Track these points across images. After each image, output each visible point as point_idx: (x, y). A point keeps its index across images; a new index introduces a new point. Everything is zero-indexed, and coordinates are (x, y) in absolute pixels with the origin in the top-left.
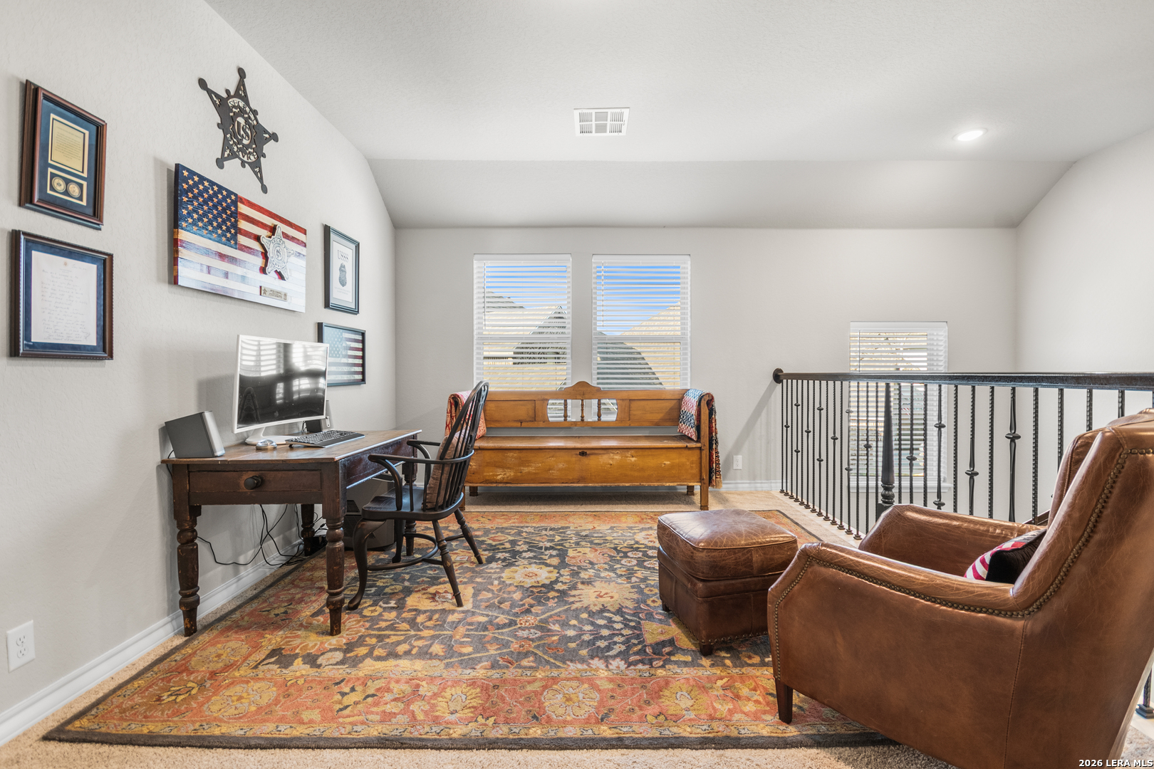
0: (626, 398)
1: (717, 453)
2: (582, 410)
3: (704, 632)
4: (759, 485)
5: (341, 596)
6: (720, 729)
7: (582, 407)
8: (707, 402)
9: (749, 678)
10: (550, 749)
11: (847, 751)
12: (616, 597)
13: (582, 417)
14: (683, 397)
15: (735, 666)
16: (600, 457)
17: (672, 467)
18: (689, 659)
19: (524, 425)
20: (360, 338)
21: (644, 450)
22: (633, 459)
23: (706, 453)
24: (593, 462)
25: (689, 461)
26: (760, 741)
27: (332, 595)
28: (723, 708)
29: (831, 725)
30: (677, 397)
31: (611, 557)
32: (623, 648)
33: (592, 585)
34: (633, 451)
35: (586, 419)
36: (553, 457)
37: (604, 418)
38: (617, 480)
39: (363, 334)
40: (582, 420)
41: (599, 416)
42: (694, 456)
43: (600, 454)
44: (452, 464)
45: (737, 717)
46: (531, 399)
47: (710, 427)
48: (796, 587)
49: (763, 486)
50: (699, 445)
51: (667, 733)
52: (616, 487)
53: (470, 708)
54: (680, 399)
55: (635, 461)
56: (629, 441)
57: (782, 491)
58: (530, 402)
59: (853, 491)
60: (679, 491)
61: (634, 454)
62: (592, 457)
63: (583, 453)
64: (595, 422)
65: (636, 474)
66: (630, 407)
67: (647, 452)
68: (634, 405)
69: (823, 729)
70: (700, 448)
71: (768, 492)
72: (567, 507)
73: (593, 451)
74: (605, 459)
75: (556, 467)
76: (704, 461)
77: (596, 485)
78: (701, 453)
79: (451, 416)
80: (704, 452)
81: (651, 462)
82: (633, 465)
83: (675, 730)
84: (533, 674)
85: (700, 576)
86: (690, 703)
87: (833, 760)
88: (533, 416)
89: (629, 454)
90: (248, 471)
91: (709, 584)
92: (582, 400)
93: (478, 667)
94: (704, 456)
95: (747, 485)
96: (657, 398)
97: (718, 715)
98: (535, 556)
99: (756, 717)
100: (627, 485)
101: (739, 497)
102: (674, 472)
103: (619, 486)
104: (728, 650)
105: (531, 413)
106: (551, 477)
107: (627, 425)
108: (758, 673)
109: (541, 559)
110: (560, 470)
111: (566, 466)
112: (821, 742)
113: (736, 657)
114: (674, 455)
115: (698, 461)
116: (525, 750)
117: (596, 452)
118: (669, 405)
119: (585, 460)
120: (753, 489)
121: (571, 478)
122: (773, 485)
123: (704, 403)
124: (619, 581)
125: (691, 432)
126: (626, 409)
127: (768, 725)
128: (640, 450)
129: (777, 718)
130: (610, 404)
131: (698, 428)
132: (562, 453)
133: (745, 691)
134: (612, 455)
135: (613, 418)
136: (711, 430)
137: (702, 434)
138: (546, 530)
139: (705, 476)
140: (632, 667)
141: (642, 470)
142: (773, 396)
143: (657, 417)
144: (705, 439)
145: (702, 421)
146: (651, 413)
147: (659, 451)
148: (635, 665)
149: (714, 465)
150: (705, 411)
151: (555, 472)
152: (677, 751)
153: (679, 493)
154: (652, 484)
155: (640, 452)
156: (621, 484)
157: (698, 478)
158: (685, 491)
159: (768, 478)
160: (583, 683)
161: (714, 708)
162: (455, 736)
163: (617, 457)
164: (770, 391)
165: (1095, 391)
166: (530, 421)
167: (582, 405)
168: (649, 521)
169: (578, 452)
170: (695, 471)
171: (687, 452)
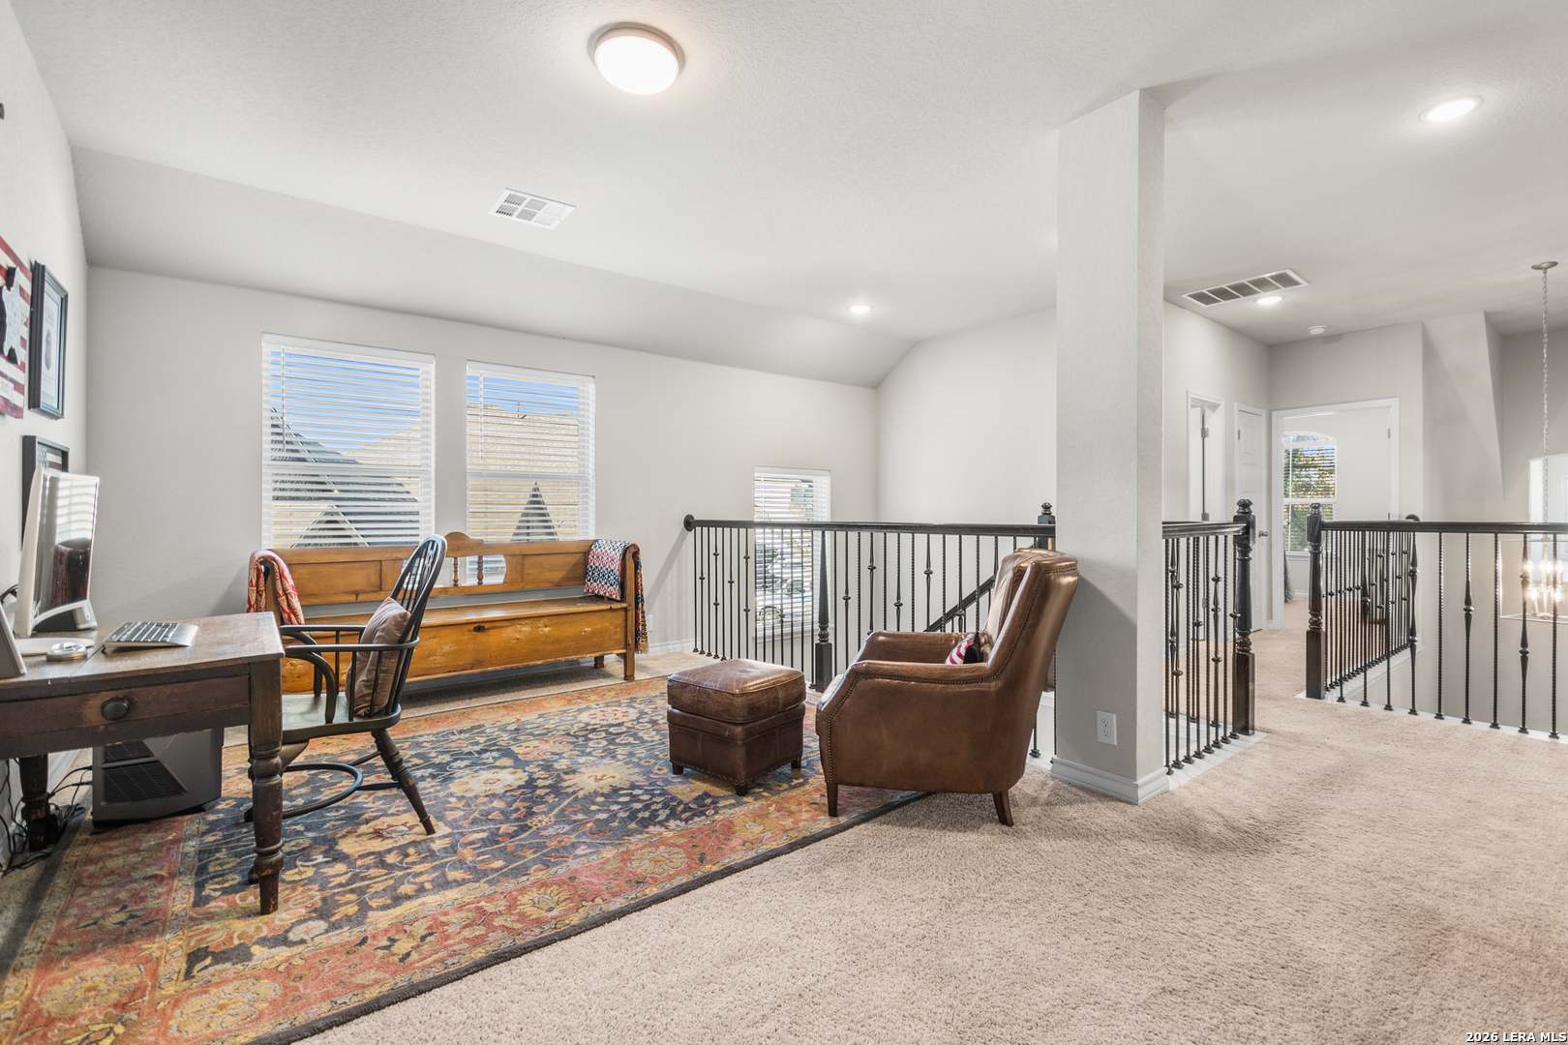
0: (518, 552)
1: (643, 612)
2: (456, 571)
3: (744, 773)
4: (670, 647)
5: (280, 854)
6: (796, 836)
7: (456, 568)
8: (631, 555)
9: (790, 798)
10: (675, 896)
11: (882, 818)
12: (618, 776)
13: (456, 581)
14: (590, 550)
15: (773, 795)
16: (502, 630)
17: (593, 634)
18: (733, 801)
19: (361, 597)
20: (58, 460)
21: (560, 617)
22: (547, 629)
23: (631, 614)
24: (493, 639)
25: (612, 624)
26: (826, 832)
27: (262, 855)
28: (788, 822)
29: (865, 807)
30: (583, 549)
31: (572, 743)
32: (667, 811)
33: (580, 773)
34: (546, 620)
35: (461, 584)
36: (434, 637)
37: (486, 581)
38: (526, 658)
39: (64, 455)
40: (456, 585)
41: (480, 578)
42: (619, 619)
43: (503, 627)
44: (402, 651)
45: (801, 824)
46: (373, 559)
47: (636, 583)
48: (847, 702)
49: (674, 647)
50: (624, 605)
51: (760, 851)
52: (525, 667)
53: (564, 901)
54: (585, 553)
55: (549, 631)
56: (531, 607)
57: (696, 650)
58: (372, 564)
59: (760, 641)
60: (583, 665)
61: (548, 623)
62: (492, 631)
63: (479, 627)
64: (474, 587)
65: (550, 647)
66: (523, 565)
67: (563, 619)
68: (529, 561)
69: (861, 810)
70: (625, 609)
71: (681, 653)
72: (451, 704)
73: (493, 624)
74: (510, 633)
75: (439, 650)
76: (629, 623)
77: (498, 668)
78: (626, 614)
79: (258, 592)
80: (629, 613)
81: (569, 630)
82: (546, 636)
83: (765, 847)
84: (600, 857)
85: (740, 720)
86: (762, 827)
87: (877, 826)
88: (378, 583)
89: (541, 623)
90: (99, 691)
91: (747, 726)
92: (456, 558)
93: (531, 871)
94: (629, 617)
95: (658, 648)
96: (556, 551)
97: (787, 828)
98: (473, 763)
99: (815, 820)
100: (539, 663)
101: (655, 662)
102: (595, 640)
103: (529, 666)
104: (759, 786)
105: (374, 579)
106: (432, 665)
107: (520, 588)
108: (794, 794)
109: (484, 764)
110: (445, 655)
111: (454, 647)
112: (866, 818)
113: (768, 789)
114: (595, 619)
115: (623, 624)
116: (653, 906)
117: (498, 624)
118: (572, 560)
119: (482, 637)
120: (664, 652)
121: (461, 663)
122: (685, 645)
123: (629, 556)
124: (605, 761)
125: (614, 591)
126: (519, 566)
127: (825, 823)
128: (555, 618)
129: (827, 817)
130: (499, 562)
131: (622, 586)
132: (447, 631)
133: (794, 808)
134: (519, 626)
135: (499, 579)
136: (637, 586)
137: (628, 591)
138: (453, 734)
139: (631, 641)
140: (690, 822)
141: (558, 641)
142: (684, 546)
143: (558, 575)
144: (631, 598)
145: (628, 577)
146: (550, 571)
147: (578, 617)
148: (692, 819)
149: (640, 627)
150: (630, 564)
151: (438, 658)
152: (777, 859)
153: (585, 667)
154: (570, 658)
155: (555, 620)
156: (531, 663)
157: (623, 643)
158: (593, 664)
159: (679, 638)
160: (658, 847)
161: (781, 825)
162: (573, 923)
163: (526, 629)
164: (681, 539)
165: (980, 537)
166: (373, 592)
167: (456, 565)
168: (579, 701)
169: (472, 627)
170: (620, 636)
171: (611, 614)
